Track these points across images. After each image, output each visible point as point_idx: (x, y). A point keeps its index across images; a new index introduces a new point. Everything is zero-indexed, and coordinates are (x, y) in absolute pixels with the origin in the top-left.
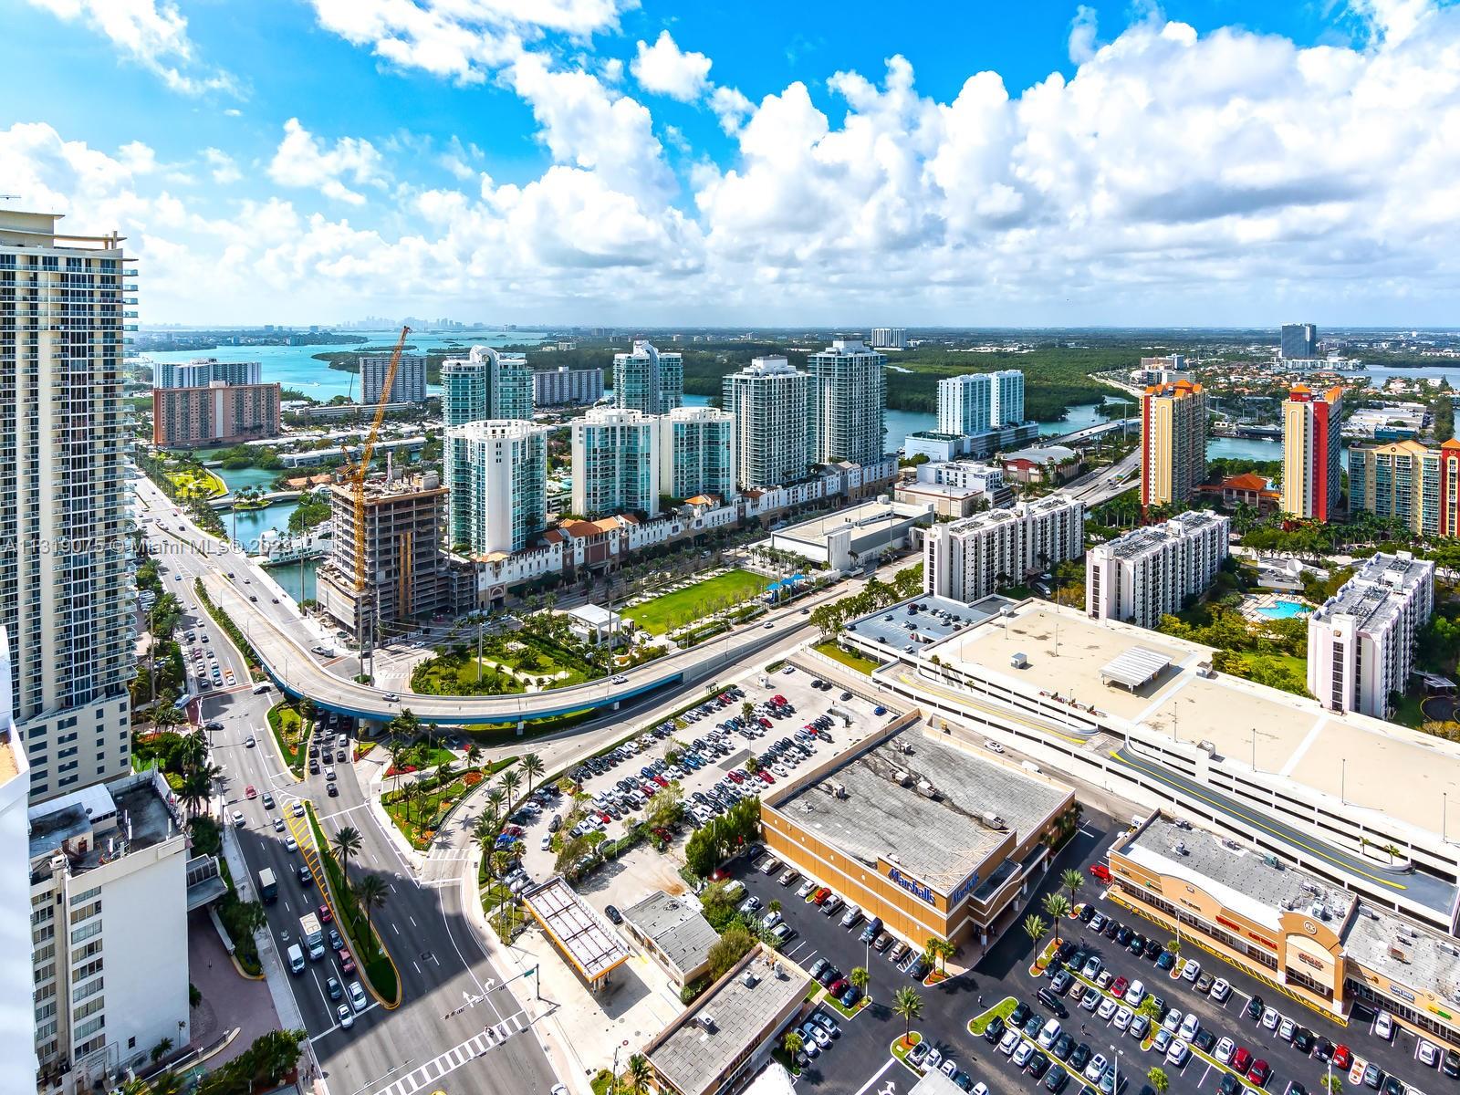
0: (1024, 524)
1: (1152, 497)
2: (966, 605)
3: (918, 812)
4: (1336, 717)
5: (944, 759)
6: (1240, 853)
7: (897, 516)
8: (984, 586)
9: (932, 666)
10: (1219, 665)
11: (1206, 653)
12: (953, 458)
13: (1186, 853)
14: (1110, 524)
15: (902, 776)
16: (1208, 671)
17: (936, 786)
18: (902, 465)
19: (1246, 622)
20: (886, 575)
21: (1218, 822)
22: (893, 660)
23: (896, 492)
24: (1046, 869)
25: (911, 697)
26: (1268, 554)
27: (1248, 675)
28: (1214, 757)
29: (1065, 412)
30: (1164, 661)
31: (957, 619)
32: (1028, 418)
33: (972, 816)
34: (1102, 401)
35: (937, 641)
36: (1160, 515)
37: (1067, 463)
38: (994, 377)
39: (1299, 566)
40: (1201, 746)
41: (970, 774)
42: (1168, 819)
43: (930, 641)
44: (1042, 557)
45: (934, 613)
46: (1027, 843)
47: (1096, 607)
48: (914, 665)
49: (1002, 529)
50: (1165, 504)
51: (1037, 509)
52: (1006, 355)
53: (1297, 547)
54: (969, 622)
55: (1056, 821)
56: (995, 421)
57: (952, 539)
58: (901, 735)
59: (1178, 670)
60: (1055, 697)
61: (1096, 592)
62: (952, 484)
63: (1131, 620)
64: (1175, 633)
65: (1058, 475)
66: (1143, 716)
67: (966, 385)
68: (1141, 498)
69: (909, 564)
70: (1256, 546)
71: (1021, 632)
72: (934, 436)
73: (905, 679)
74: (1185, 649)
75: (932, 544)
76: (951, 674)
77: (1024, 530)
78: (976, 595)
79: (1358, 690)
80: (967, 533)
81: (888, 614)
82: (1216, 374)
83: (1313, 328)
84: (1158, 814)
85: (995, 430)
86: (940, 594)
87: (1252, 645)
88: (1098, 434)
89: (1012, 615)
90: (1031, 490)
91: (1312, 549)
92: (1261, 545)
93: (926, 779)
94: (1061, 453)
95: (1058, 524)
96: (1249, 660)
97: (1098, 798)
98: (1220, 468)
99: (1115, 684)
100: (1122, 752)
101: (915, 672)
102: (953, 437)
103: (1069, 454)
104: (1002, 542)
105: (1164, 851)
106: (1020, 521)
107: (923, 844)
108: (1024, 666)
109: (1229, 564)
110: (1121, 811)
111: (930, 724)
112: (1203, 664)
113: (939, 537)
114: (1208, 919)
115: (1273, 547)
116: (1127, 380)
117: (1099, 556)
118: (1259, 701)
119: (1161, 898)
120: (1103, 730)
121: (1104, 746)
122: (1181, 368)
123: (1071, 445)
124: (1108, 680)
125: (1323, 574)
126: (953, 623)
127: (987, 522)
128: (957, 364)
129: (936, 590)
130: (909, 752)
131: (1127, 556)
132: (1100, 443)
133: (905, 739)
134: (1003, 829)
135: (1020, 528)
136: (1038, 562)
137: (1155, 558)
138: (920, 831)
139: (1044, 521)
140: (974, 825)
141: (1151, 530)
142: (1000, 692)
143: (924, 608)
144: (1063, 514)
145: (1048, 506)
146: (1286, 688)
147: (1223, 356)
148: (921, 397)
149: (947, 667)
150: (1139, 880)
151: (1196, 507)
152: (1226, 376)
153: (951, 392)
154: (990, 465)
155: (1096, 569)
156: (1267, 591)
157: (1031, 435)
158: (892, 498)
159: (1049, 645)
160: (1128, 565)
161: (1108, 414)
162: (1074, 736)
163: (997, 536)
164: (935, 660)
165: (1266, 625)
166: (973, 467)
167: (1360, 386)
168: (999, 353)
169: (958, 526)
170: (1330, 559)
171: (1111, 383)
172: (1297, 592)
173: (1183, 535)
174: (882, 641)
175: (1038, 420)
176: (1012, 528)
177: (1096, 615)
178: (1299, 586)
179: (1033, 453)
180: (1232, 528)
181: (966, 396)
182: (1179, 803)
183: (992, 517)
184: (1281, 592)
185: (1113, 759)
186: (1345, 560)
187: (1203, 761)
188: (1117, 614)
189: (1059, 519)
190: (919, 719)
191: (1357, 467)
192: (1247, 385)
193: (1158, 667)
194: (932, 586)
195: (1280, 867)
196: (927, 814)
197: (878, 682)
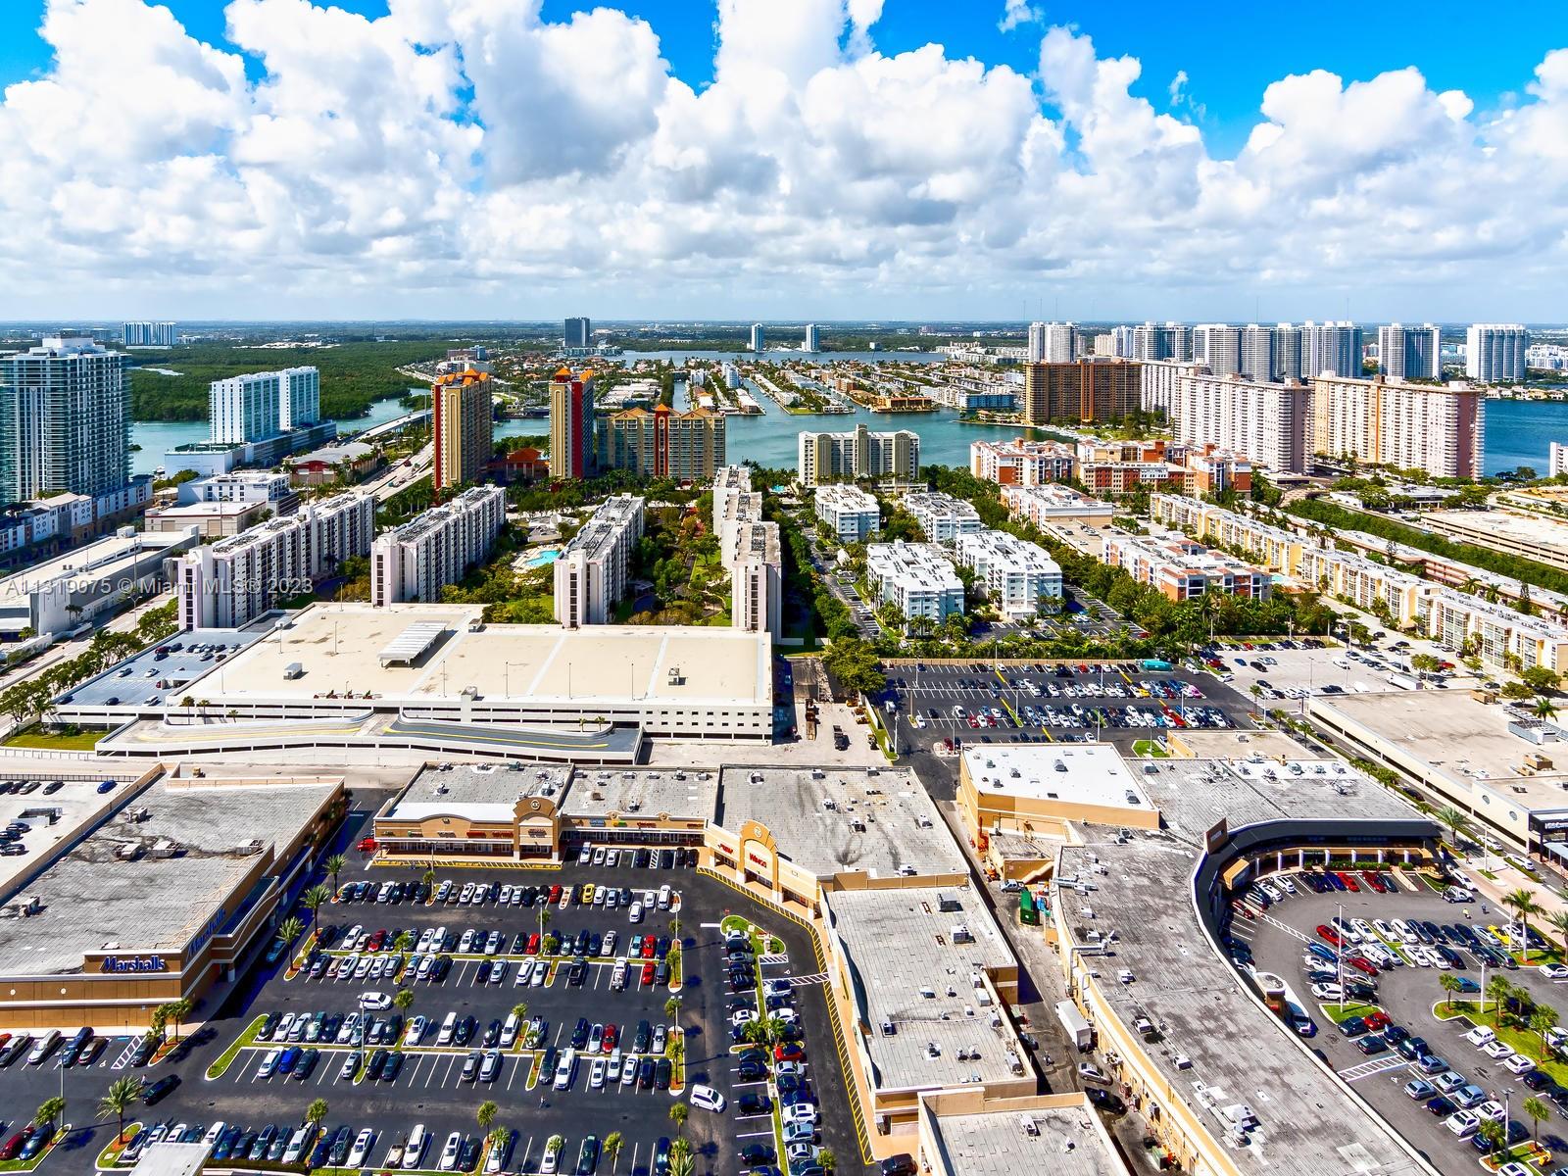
0: (308, 528)
1: (444, 481)
2: (235, 630)
3: (151, 880)
4: (573, 633)
5: (193, 808)
6: (491, 772)
7: (145, 549)
8: (259, 604)
9: (185, 710)
10: (488, 618)
11: (477, 611)
12: (229, 470)
13: (446, 791)
14: (404, 512)
15: (129, 849)
16: (477, 626)
17: (178, 840)
18: (157, 487)
19: (514, 576)
20: (125, 624)
21: (477, 753)
22: (127, 720)
23: (148, 521)
24: (310, 867)
25: (154, 754)
26: (538, 514)
27: (510, 620)
28: (477, 698)
29: (368, 408)
30: (440, 628)
31: (222, 648)
32: (325, 417)
33: (223, 854)
34: (407, 393)
35: (192, 680)
36: (449, 496)
37: (363, 459)
38: (283, 376)
39: (560, 519)
40: (465, 693)
41: (224, 810)
42: (434, 768)
43: (182, 683)
44: (330, 558)
45: (191, 650)
46: (288, 852)
47: (380, 595)
48: (159, 717)
49: (281, 538)
50: (455, 486)
51: (322, 509)
52: (306, 351)
53: (559, 504)
54: (238, 647)
55: (323, 816)
56: (285, 424)
57: (216, 562)
58: (133, 803)
59: (453, 633)
60: (332, 695)
61: (380, 581)
62: (223, 499)
63: (415, 599)
64: (454, 600)
65: (355, 473)
66: (416, 685)
67: (247, 386)
68: (434, 483)
69: (160, 602)
70: (527, 509)
71: (297, 642)
72: (207, 448)
73: (149, 737)
74: (461, 611)
75: (189, 572)
76: (208, 711)
77: (308, 535)
78: (250, 615)
79: (588, 607)
80: (237, 550)
81: (124, 669)
82: (512, 363)
83: (587, 321)
84: (425, 767)
85: (285, 433)
86: (201, 625)
87: (518, 594)
88: (400, 426)
89: (289, 626)
90: (322, 492)
91: (570, 504)
92: (532, 509)
93: (165, 838)
94: (357, 450)
95: (348, 522)
96: (512, 606)
97: (370, 777)
98: (504, 447)
99: (394, 664)
100: (396, 726)
101: (161, 724)
102: (231, 446)
103: (368, 449)
104: (281, 553)
105: (427, 798)
106: (302, 526)
107: (155, 912)
108: (299, 675)
109: (505, 528)
110: (390, 780)
111: (177, 774)
112: (475, 621)
113: (199, 561)
114: (462, 839)
115: (541, 509)
116: (433, 372)
117: (383, 546)
118: (517, 638)
119: (422, 840)
120: (379, 710)
121: (380, 724)
122: (484, 358)
123: (369, 441)
124: (386, 662)
125: (576, 522)
126: (216, 654)
127: (263, 534)
128: (246, 363)
129: (195, 623)
130: (144, 818)
131: (410, 539)
132: (401, 435)
133: (139, 805)
134: (259, 850)
135: (303, 533)
136: (325, 565)
137: (438, 536)
138: (155, 900)
139: (331, 521)
140: (226, 861)
141: (436, 510)
142: (270, 711)
143: (178, 647)
144: (353, 511)
145: (337, 504)
146: (538, 622)
147: (520, 346)
148: (193, 403)
149: (206, 704)
150: (402, 833)
151: (481, 484)
152: (521, 365)
153: (227, 396)
154: (277, 472)
155: (380, 558)
156: (535, 545)
157: (327, 434)
158: (141, 529)
159: (329, 646)
160: (411, 548)
161: (411, 406)
162: (348, 727)
163: (274, 547)
164: (189, 702)
165: (531, 574)
166: (253, 476)
167: (618, 367)
168: (298, 348)
169: (226, 545)
170: (582, 509)
171: (416, 375)
172: (557, 541)
173: (464, 510)
174: (114, 702)
175: (338, 418)
176: (293, 534)
177: (380, 603)
178: (558, 535)
179: (328, 454)
180: (510, 499)
181: (247, 398)
182: (445, 750)
183: (271, 527)
184: (545, 544)
185: (387, 734)
186: (589, 509)
187: (468, 704)
188: (403, 596)
189: (348, 516)
190: (161, 775)
191: (603, 433)
192: (536, 371)
193: (433, 635)
194: (190, 619)
195: (519, 768)
196: (163, 876)
197: (106, 753)
